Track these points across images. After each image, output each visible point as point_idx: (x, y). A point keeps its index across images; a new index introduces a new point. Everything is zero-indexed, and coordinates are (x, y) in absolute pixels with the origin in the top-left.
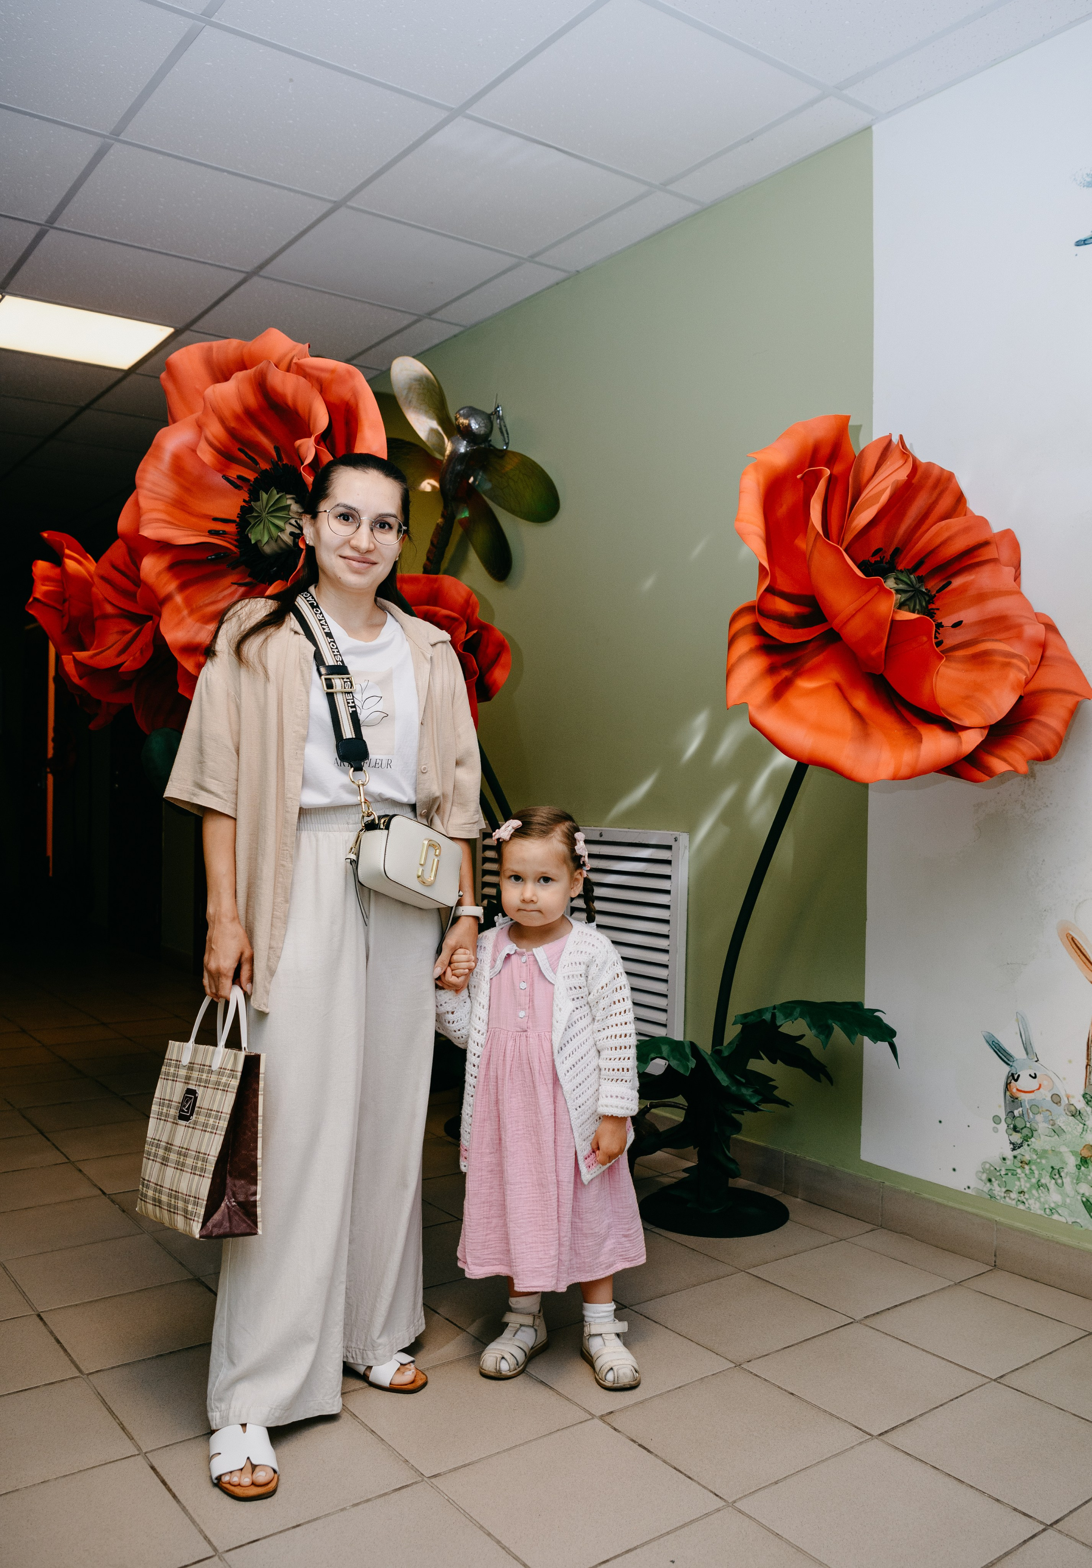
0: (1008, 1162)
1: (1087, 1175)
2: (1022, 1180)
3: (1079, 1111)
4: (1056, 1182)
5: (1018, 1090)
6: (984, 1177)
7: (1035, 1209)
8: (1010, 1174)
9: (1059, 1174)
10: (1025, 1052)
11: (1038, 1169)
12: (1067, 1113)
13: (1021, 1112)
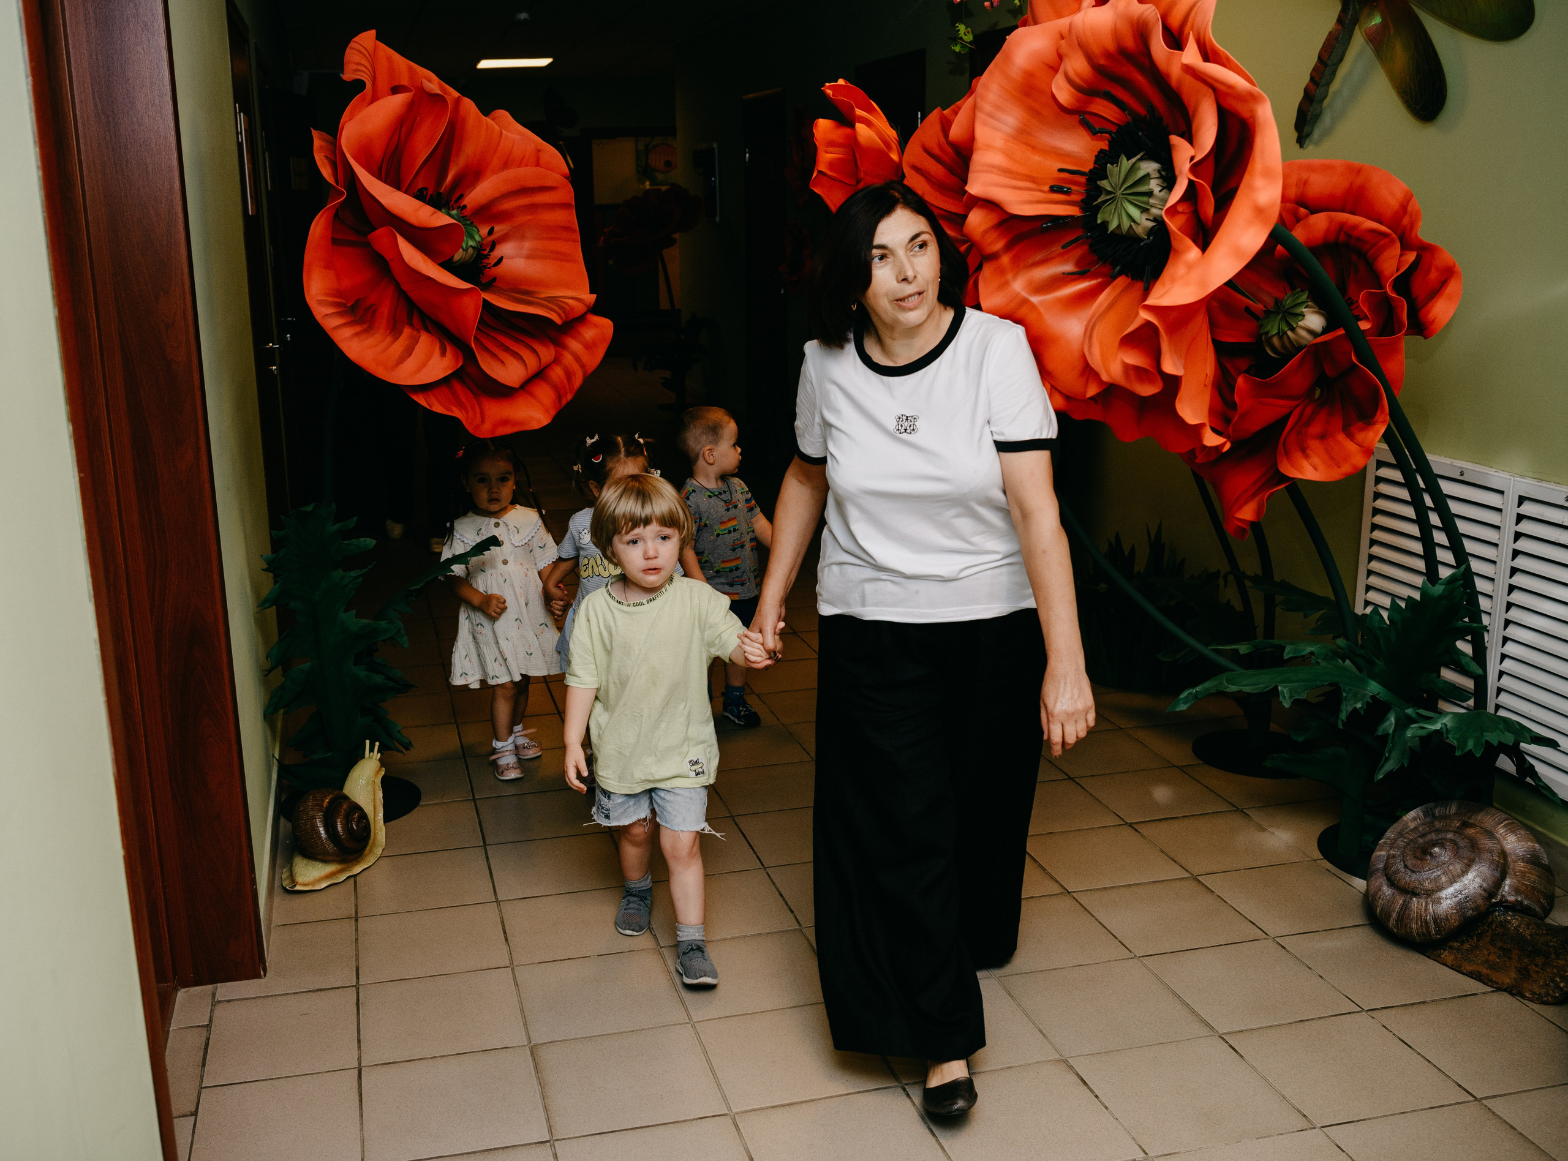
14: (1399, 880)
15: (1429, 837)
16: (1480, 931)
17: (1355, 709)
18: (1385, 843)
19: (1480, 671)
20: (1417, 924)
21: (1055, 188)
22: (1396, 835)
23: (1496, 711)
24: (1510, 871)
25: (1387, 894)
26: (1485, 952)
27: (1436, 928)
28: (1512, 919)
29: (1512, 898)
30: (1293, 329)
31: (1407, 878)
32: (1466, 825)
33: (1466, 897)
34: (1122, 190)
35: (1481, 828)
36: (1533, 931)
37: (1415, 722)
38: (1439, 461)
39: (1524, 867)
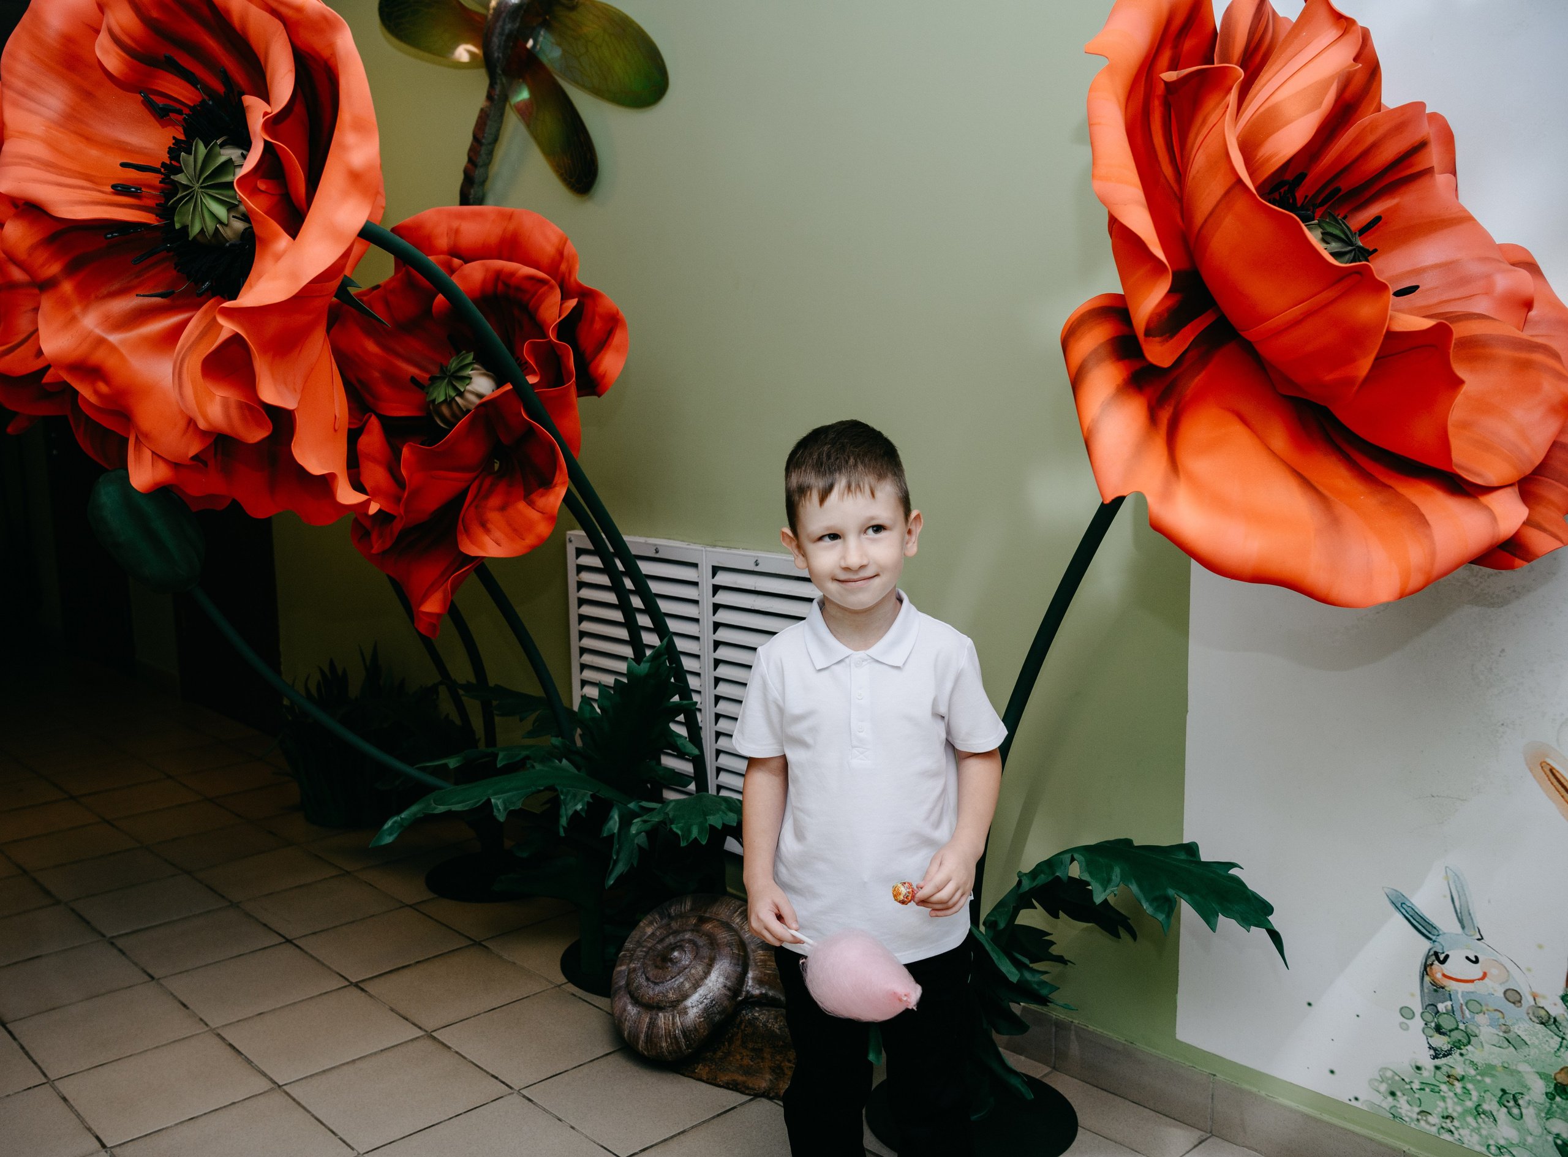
0: (1425, 1074)
1: (1565, 1109)
2: (1449, 1101)
3: (1555, 1019)
4: (1509, 1112)
5: (1444, 975)
6: (1383, 1087)
7: (1471, 1144)
8: (1427, 1090)
9: (1515, 1101)
10: (1459, 925)
11: (1477, 1089)
12: (1533, 1018)
13: (1450, 1007)
14: (642, 996)
15: (667, 941)
16: (730, 1035)
17: (576, 812)
18: (624, 956)
19: (696, 752)
20: (667, 1042)
21: (119, 188)
22: (635, 944)
23: (718, 792)
24: (752, 962)
25: (632, 1014)
26: (738, 1057)
27: (686, 1042)
28: (759, 1015)
29: (757, 992)
30: (461, 394)
31: (651, 993)
32: (702, 920)
33: (712, 1001)
34: (201, 181)
35: (718, 920)
36: (782, 1024)
37: (637, 815)
38: (635, 542)
39: (764, 956)
